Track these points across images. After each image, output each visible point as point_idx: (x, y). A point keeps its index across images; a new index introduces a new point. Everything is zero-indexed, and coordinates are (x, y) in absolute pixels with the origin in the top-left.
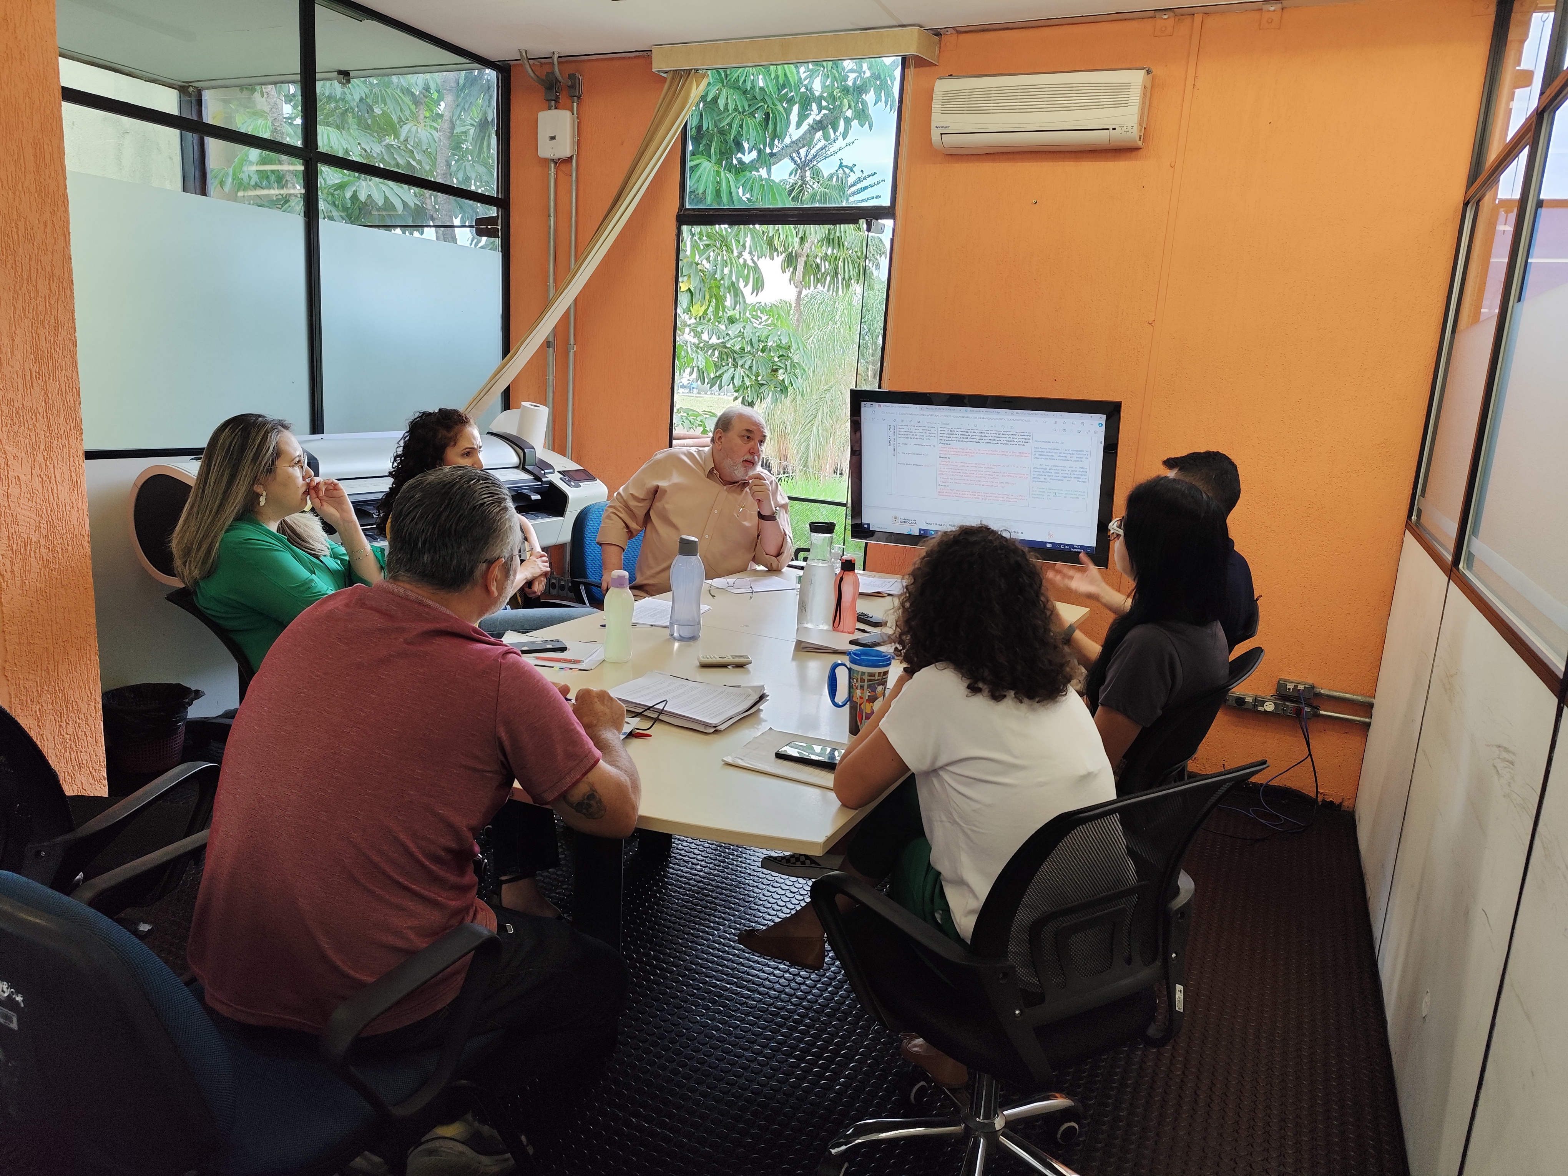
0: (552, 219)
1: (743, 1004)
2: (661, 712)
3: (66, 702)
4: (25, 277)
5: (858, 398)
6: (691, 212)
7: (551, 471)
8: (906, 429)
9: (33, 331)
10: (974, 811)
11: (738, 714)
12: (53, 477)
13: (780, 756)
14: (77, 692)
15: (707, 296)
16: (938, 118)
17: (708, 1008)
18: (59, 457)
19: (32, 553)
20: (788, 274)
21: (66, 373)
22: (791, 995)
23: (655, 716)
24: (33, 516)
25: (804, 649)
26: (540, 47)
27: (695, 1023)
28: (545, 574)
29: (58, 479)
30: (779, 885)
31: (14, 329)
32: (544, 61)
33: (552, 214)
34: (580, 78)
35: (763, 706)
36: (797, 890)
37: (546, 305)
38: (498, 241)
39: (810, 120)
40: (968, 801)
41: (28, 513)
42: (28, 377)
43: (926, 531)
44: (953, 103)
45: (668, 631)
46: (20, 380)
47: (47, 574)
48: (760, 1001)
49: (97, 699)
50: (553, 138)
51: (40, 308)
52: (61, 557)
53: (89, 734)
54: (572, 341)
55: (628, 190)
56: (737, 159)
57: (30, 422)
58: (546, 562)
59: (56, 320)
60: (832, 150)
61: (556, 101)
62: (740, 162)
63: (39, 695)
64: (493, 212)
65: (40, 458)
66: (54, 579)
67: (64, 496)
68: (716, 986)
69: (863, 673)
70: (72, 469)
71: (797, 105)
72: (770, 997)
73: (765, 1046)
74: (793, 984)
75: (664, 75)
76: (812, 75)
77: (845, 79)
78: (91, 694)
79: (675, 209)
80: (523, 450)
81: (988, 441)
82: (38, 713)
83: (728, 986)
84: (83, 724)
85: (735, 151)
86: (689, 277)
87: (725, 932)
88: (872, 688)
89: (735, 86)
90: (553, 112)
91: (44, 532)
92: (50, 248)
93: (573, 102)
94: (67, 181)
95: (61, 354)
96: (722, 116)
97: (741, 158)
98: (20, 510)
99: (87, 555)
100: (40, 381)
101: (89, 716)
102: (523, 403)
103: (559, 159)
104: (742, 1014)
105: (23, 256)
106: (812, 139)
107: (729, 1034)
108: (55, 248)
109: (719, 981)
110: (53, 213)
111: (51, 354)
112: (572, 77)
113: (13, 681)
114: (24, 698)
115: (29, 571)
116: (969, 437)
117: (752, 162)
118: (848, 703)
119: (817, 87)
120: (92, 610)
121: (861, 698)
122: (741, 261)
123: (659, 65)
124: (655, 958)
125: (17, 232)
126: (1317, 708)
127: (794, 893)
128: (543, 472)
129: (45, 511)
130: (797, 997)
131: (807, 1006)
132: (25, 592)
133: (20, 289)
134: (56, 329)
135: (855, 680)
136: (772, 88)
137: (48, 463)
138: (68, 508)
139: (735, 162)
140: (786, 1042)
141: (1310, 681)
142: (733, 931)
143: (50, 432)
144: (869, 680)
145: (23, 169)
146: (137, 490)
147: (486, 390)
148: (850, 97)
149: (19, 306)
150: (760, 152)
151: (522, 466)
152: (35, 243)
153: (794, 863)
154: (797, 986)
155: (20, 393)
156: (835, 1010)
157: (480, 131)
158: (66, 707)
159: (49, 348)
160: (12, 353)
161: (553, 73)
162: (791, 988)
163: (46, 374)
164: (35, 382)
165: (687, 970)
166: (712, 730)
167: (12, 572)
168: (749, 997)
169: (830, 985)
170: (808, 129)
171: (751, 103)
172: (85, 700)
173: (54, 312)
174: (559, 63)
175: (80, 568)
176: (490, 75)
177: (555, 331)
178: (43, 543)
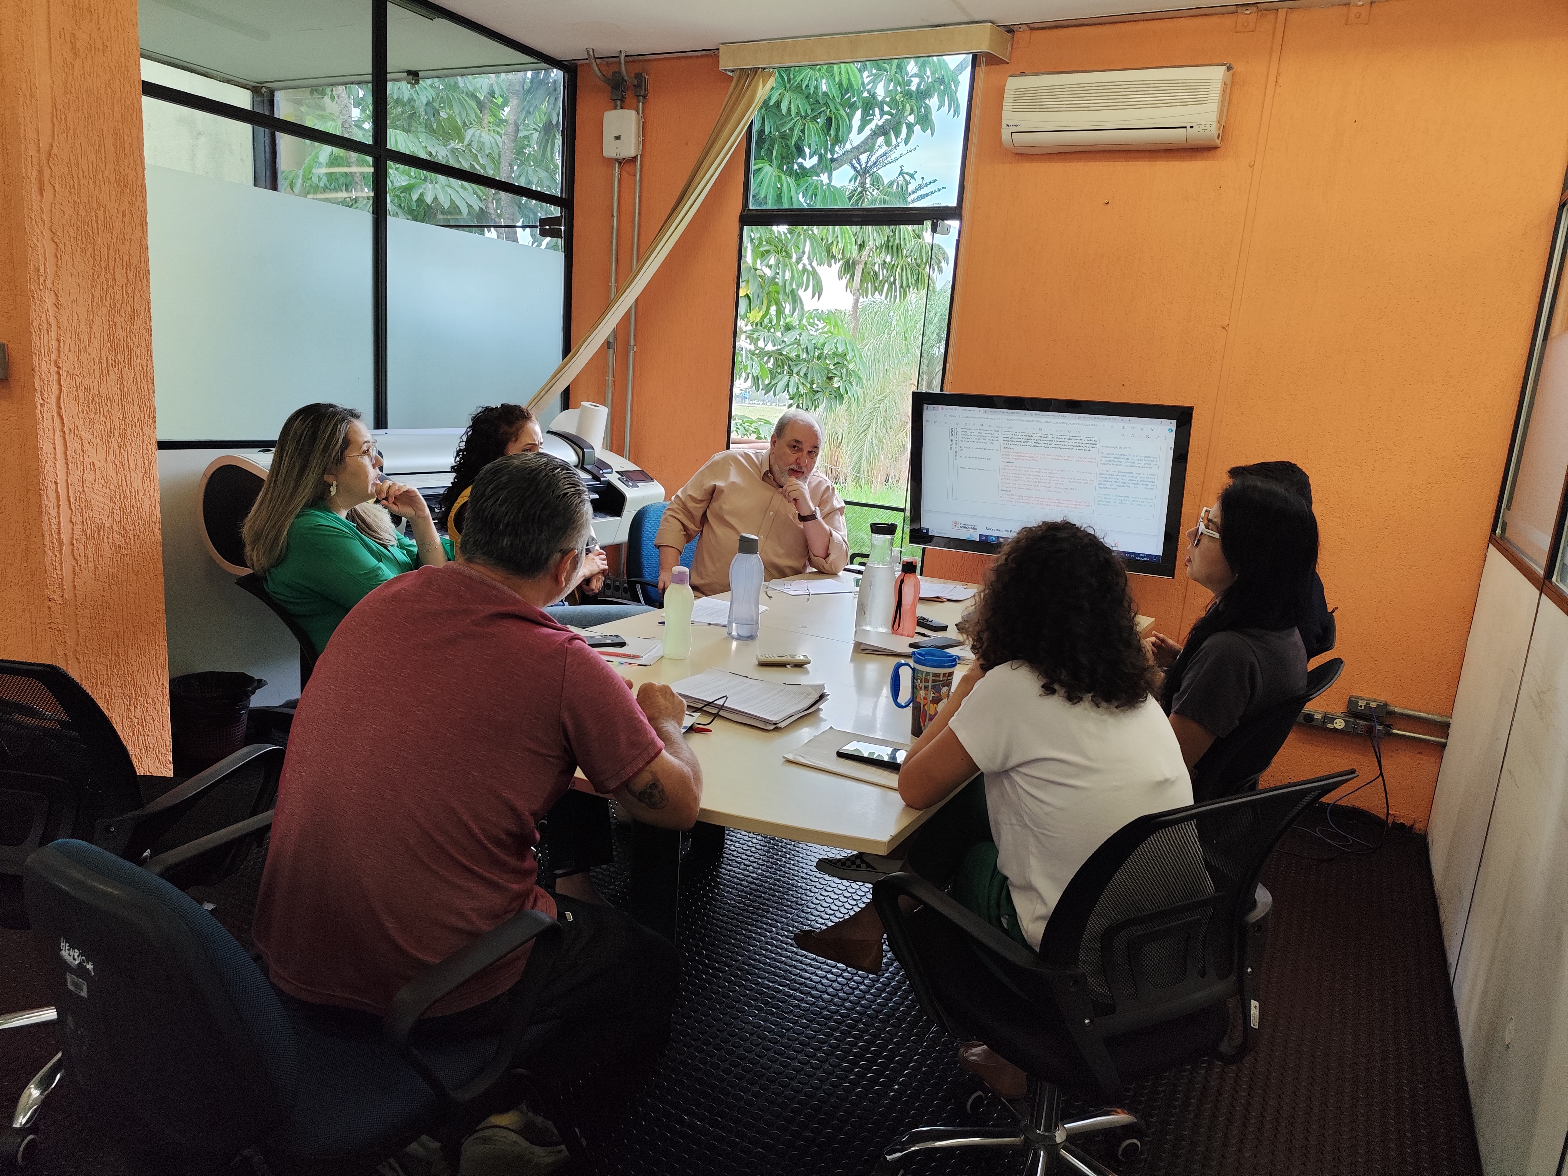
0: (615, 219)
1: (796, 1006)
2: (722, 707)
3: (135, 685)
4: (103, 265)
5: (920, 401)
6: (754, 213)
7: (610, 470)
8: (969, 432)
9: (110, 320)
10: (1046, 814)
11: (799, 712)
12: (127, 464)
13: (840, 755)
14: (146, 677)
15: (765, 302)
16: (1009, 116)
17: (760, 1009)
18: (133, 444)
19: (105, 538)
20: (845, 281)
21: (141, 362)
22: (845, 1000)
23: (715, 711)
24: (106, 502)
25: (863, 650)
26: (607, 46)
27: (747, 1023)
28: (603, 572)
29: (132, 466)
30: (832, 889)
31: (92, 317)
32: (610, 60)
33: (615, 215)
34: (647, 77)
35: (822, 706)
36: (850, 895)
37: (607, 306)
38: (560, 242)
39: (872, 125)
40: (1039, 803)
41: (102, 499)
42: (105, 365)
43: (987, 536)
44: (1025, 101)
45: (726, 630)
46: (96, 367)
47: (119, 560)
48: (813, 1004)
49: (165, 684)
50: (618, 138)
51: (117, 297)
52: (132, 543)
53: (156, 718)
54: (632, 342)
55: (691, 190)
56: (798, 164)
57: (105, 408)
58: (604, 560)
59: (133, 308)
60: (893, 157)
61: (622, 101)
62: (801, 166)
63: (109, 679)
64: (555, 211)
65: (114, 445)
66: (126, 565)
67: (137, 483)
68: (768, 987)
69: (928, 674)
70: (145, 456)
71: (860, 110)
72: (823, 1000)
73: (819, 1049)
74: (846, 989)
75: (731, 74)
76: (875, 81)
77: (909, 83)
78: (159, 679)
79: (739, 209)
80: (582, 449)
81: (1053, 446)
82: (108, 696)
83: (781, 988)
84: (151, 709)
85: (796, 157)
86: (748, 282)
87: (777, 934)
88: (936, 689)
89: (798, 89)
90: (619, 112)
91: (117, 518)
92: (127, 237)
93: (639, 102)
94: (145, 172)
95: (136, 343)
96: (784, 121)
97: (802, 163)
98: (94, 496)
99: (158, 542)
100: (116, 369)
101: (156, 701)
102: (583, 403)
103: (624, 159)
104: (795, 1016)
105: (102, 245)
106: (874, 144)
107: (782, 1035)
108: (132, 238)
109: (772, 982)
110: (131, 203)
111: (127, 342)
112: (638, 76)
113: (84, 664)
114: (94, 681)
115: (102, 556)
116: (1033, 441)
117: (812, 167)
118: (911, 705)
119: (880, 92)
120: (162, 596)
121: (925, 698)
122: (800, 267)
123: (726, 64)
124: (707, 957)
125: (97, 221)
126: (1389, 726)
127: (847, 897)
128: (601, 472)
129: (118, 498)
130: (850, 1002)
131: (861, 1011)
132: (97, 576)
133: (99, 277)
134: (132, 318)
135: (919, 681)
136: (835, 92)
137: (122, 450)
138: (141, 495)
139: (796, 167)
140: (839, 1046)
141: (1383, 698)
142: (786, 933)
143: (125, 419)
144: (933, 681)
145: (104, 159)
146: (206, 481)
147: (547, 389)
148: (913, 102)
149: (97, 293)
150: (821, 157)
151: (581, 465)
152: (114, 233)
153: (850, 867)
154: (850, 991)
155: (96, 380)
156: (889, 1016)
157: (545, 134)
158: (135, 691)
159: (125, 337)
160: (90, 341)
161: (620, 72)
162: (844, 992)
163: (122, 362)
164: (111, 369)
165: (740, 971)
166: (772, 727)
167: (86, 556)
168: (802, 1000)
169: (884, 990)
170: (870, 135)
171: (813, 107)
172: (153, 684)
173: (131, 300)
174: (626, 62)
175: (151, 555)
176: (556, 74)
177: (615, 332)
178: (116, 528)
